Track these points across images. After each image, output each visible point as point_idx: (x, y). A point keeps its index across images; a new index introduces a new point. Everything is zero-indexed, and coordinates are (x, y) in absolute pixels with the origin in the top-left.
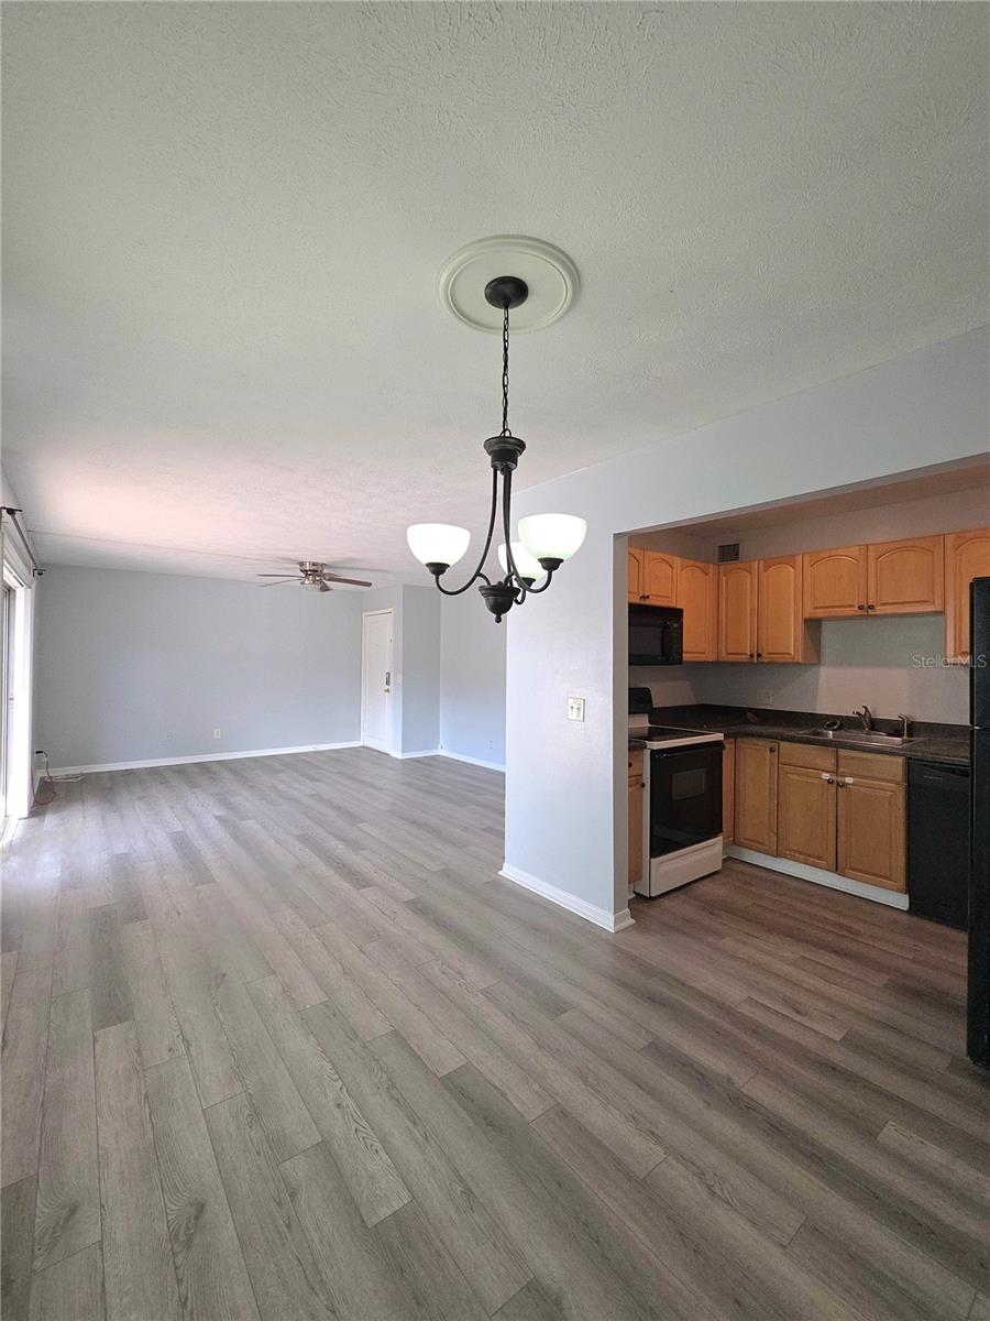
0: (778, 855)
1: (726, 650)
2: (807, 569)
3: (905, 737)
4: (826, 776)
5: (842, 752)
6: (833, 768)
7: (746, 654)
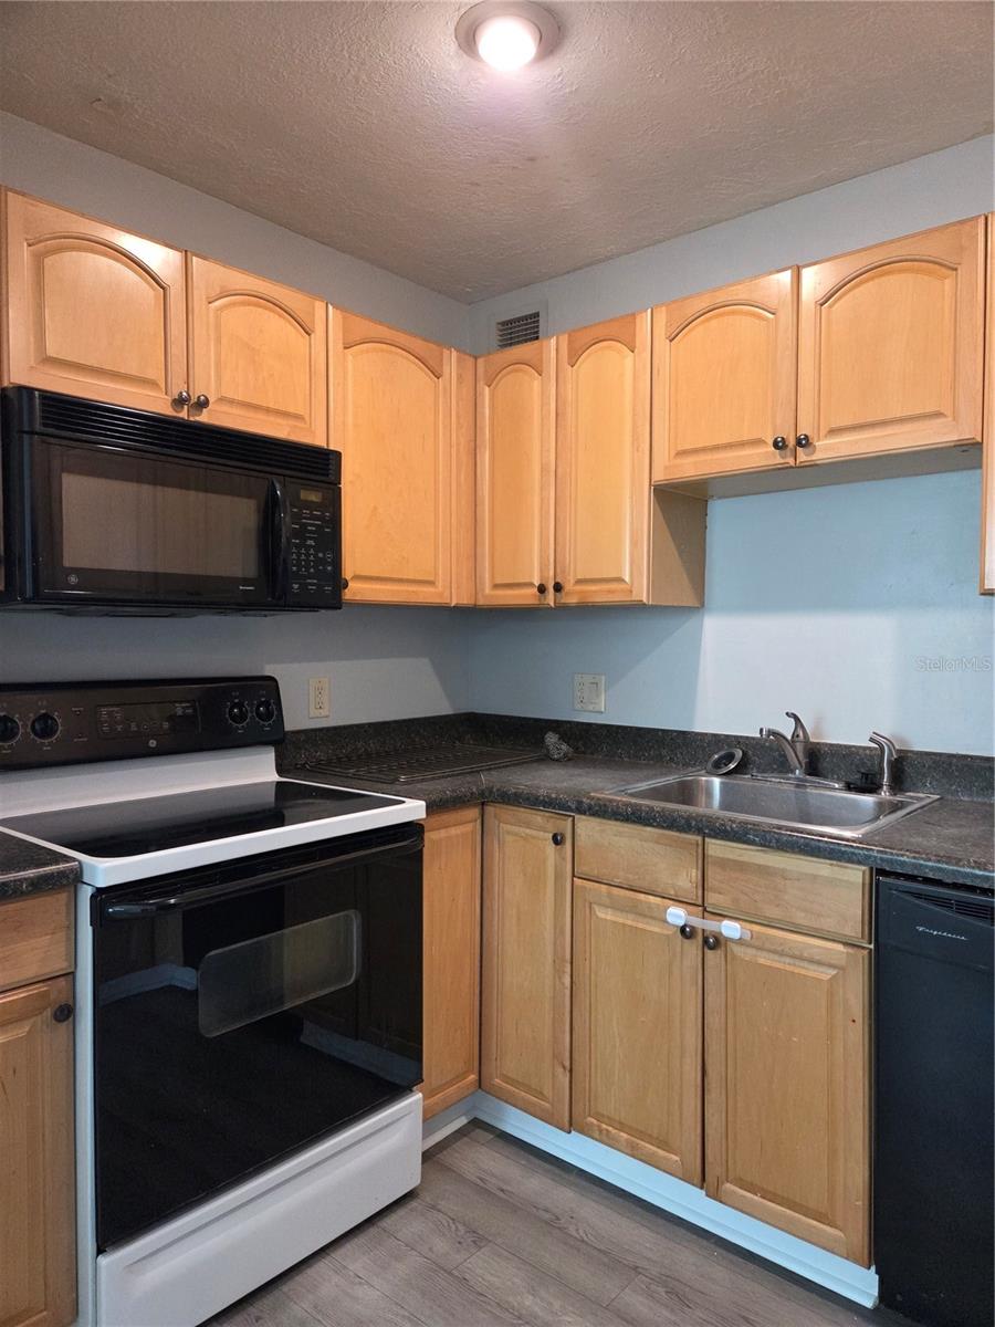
0: (571, 1125)
1: (493, 576)
2: (662, 343)
3: (885, 794)
4: (677, 915)
5: (716, 848)
6: (695, 895)
7: (532, 585)
